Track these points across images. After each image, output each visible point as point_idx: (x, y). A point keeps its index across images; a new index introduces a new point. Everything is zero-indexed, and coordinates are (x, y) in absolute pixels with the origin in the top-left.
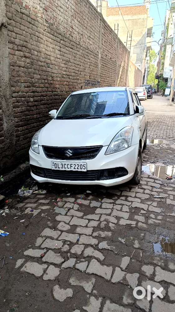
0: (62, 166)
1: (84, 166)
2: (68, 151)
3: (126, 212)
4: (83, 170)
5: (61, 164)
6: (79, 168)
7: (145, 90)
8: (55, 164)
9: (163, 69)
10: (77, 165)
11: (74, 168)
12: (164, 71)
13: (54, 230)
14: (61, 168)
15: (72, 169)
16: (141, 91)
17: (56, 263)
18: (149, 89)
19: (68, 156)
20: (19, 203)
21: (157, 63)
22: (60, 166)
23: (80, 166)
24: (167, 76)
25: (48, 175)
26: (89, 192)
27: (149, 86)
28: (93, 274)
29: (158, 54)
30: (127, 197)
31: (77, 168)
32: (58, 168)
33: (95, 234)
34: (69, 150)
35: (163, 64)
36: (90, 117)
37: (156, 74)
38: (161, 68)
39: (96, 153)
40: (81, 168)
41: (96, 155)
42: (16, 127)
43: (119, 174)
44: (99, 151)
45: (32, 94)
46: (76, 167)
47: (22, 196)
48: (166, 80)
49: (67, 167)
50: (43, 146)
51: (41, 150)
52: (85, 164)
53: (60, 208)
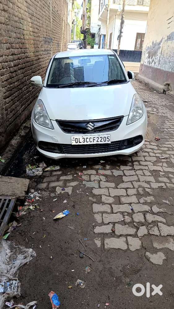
0: (84, 140)
1: (108, 138)
2: (90, 125)
3: (149, 176)
4: (107, 142)
5: (83, 138)
6: (102, 140)
7: (78, 47)
8: (76, 139)
9: (89, 24)
10: (100, 138)
11: (97, 141)
12: (91, 25)
13: (102, 205)
14: (82, 142)
15: (95, 142)
16: (75, 48)
17: (131, 234)
18: (81, 45)
19: (90, 129)
20: (38, 184)
21: (82, 16)
22: (81, 140)
23: (103, 138)
24: (94, 31)
25: (65, 151)
26: (103, 162)
27: (81, 42)
28: (168, 235)
29: (82, 6)
30: (139, 161)
31: (101, 141)
32: (80, 143)
33: (142, 201)
34: (90, 123)
35: (89, 17)
36: (90, 85)
37: (81, 28)
38: (87, 22)
39: (118, 123)
40: (105, 141)
41: (119, 126)
42: (4, 99)
43: (136, 142)
44: (121, 122)
45: (12, 57)
46: (99, 140)
47: (32, 175)
48: (93, 36)
49: (89, 141)
50: (57, 120)
51: (56, 125)
52: (109, 136)
53: (88, 182)
